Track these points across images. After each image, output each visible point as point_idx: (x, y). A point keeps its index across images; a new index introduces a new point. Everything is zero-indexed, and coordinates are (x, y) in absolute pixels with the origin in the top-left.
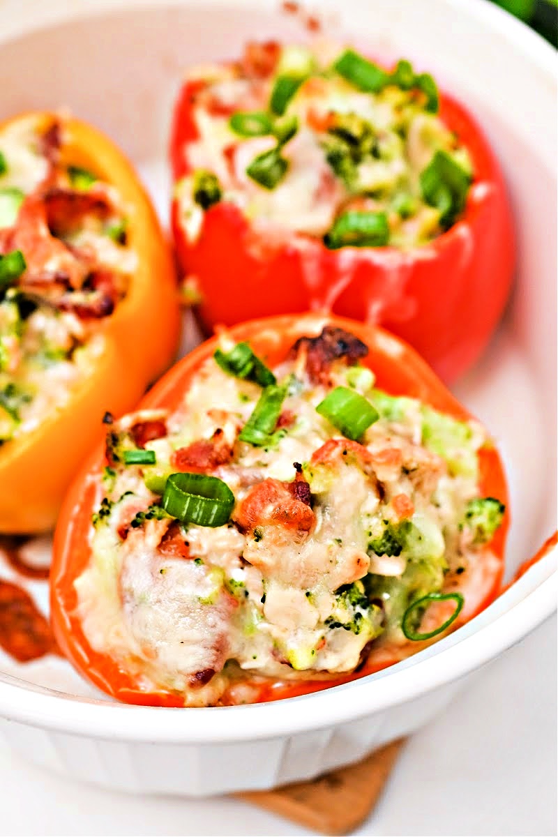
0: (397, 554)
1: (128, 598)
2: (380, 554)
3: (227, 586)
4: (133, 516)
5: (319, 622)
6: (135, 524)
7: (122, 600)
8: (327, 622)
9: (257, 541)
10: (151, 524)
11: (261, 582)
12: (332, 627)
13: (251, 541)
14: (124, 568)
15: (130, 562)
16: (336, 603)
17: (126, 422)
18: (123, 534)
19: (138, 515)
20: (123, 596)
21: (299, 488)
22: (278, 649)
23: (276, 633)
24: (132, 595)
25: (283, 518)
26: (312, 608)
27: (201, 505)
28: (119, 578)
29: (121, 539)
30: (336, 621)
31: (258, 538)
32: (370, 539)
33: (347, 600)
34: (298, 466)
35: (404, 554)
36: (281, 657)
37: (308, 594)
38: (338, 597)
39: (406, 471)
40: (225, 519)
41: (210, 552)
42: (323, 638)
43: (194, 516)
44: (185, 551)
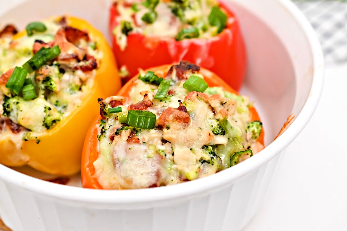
0: (224, 135)
1: (117, 162)
2: (217, 135)
3: (157, 152)
4: (115, 131)
5: (197, 161)
6: (116, 133)
7: (114, 164)
8: (200, 161)
9: (168, 129)
10: (124, 132)
11: (171, 149)
12: (202, 163)
13: (165, 130)
14: (114, 151)
15: (116, 148)
16: (203, 152)
17: (107, 100)
18: (112, 139)
19: (117, 130)
20: (115, 162)
21: (182, 108)
22: (181, 175)
23: (180, 168)
24: (119, 160)
25: (177, 118)
26: (193, 155)
27: (143, 119)
28: (112, 156)
29: (111, 141)
30: (204, 160)
31: (168, 128)
32: (212, 128)
33: (207, 152)
34: (180, 101)
35: (226, 135)
36: (183, 178)
37: (191, 149)
38: (203, 150)
39: (222, 104)
40: (153, 126)
41: (149, 140)
42: (199, 168)
43: (141, 124)
44: (138, 141)
